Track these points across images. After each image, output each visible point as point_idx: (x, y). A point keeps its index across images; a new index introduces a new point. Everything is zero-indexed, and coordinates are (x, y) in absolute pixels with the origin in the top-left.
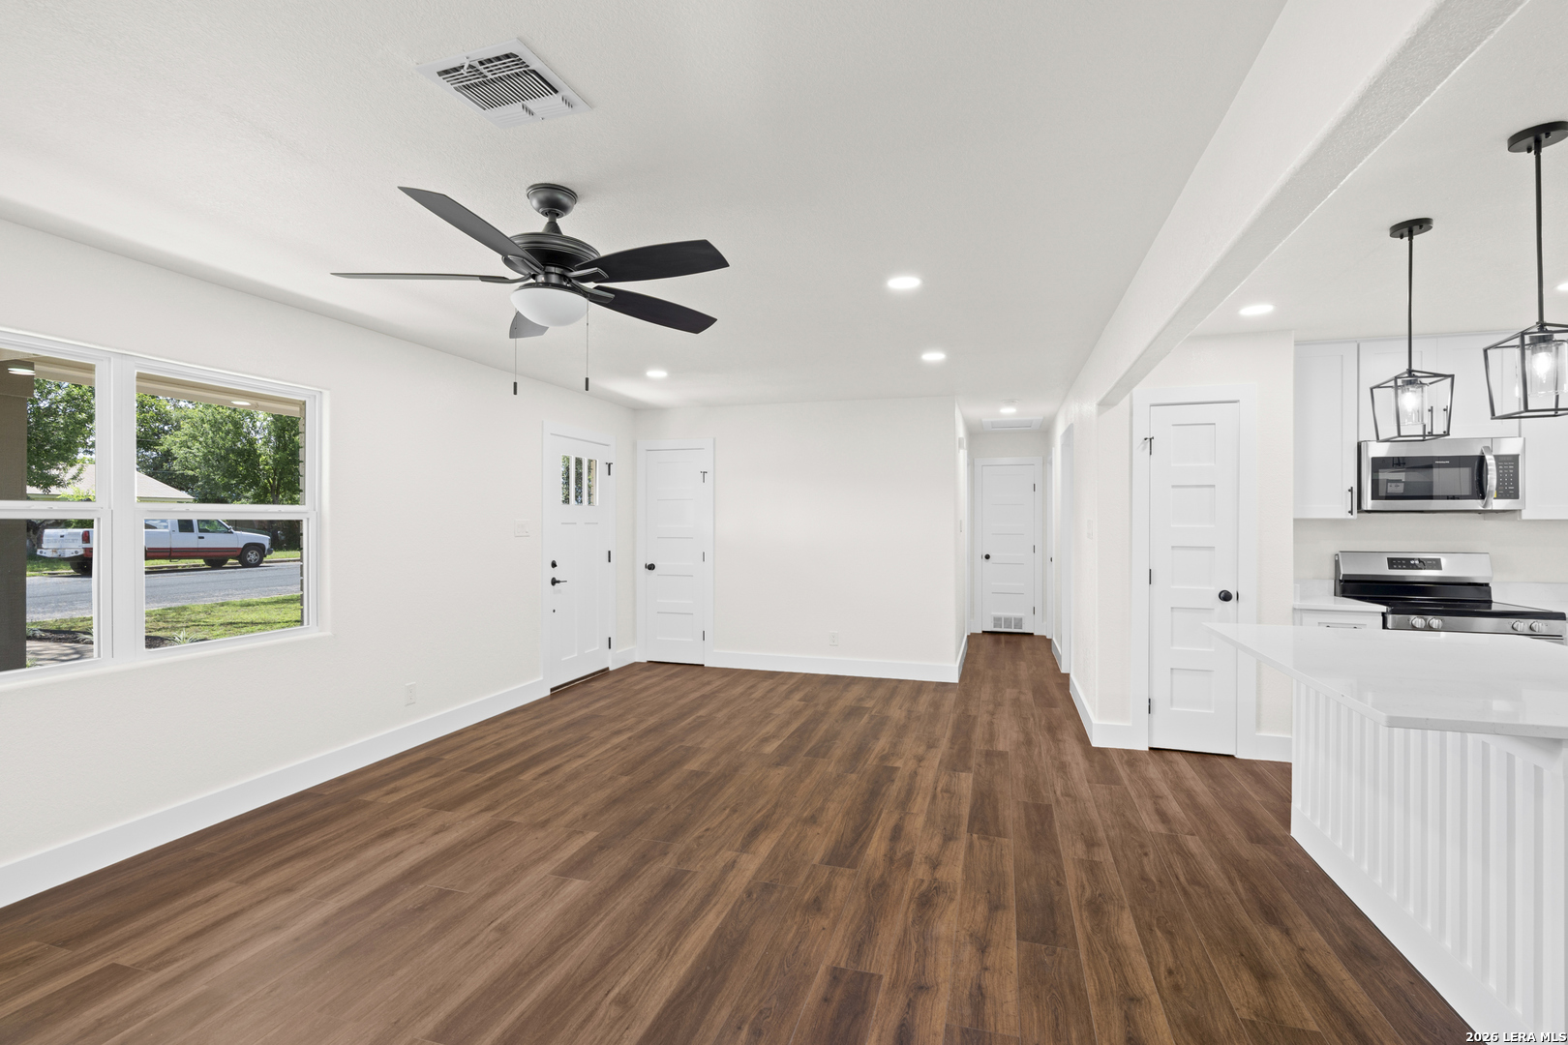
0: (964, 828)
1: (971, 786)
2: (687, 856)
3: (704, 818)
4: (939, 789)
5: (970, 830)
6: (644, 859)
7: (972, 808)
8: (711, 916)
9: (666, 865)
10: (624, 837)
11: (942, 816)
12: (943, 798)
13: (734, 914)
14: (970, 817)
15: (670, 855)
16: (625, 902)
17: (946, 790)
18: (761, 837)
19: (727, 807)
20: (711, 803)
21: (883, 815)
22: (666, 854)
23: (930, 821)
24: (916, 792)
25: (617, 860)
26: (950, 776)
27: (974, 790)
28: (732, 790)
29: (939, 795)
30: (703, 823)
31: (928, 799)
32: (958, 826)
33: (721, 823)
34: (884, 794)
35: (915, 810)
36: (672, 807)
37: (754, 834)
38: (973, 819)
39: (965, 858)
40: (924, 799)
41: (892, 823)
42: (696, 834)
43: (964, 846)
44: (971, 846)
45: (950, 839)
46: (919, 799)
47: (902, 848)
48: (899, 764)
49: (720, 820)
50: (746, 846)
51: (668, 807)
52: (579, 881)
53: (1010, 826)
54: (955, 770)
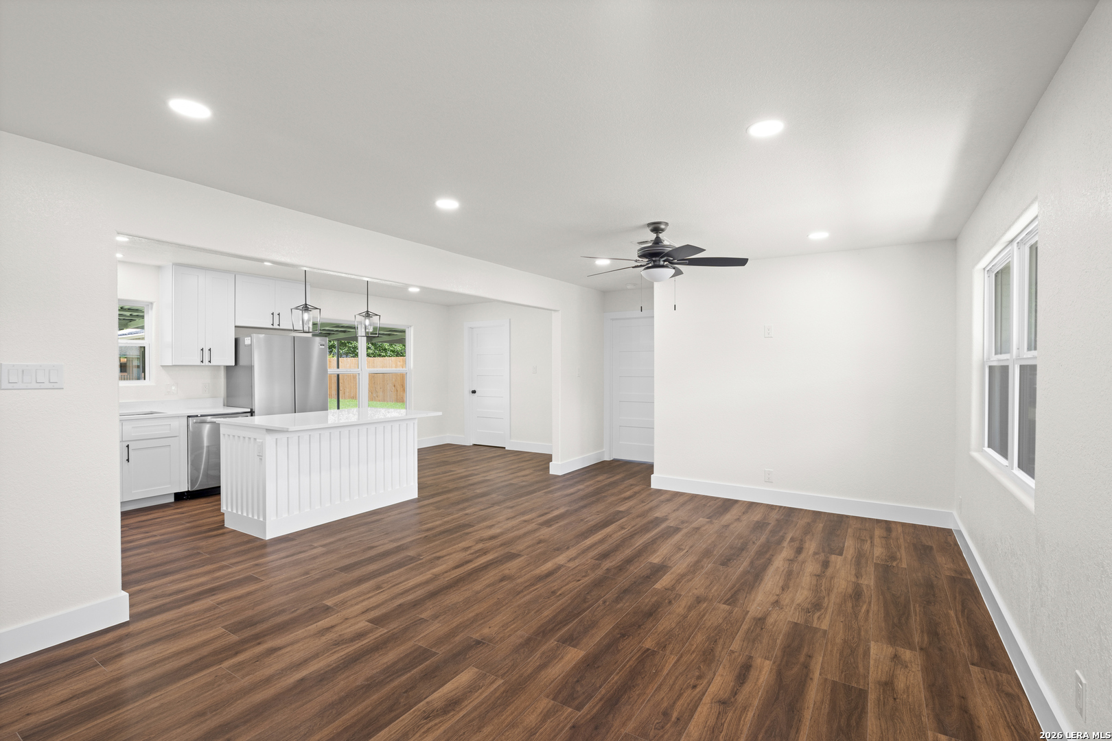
2: (594, 568)
3: (578, 589)
6: (621, 568)
8: (588, 543)
9: (607, 564)
10: (635, 583)
13: (578, 543)
15: (605, 568)
16: (627, 552)
18: (546, 572)
19: (558, 596)
20: (569, 601)
22: (607, 569)
25: (637, 569)
28: (546, 613)
30: (580, 586)
33: (568, 584)
36: (600, 602)
37: (550, 574)
42: (587, 579)
49: (567, 587)
50: (559, 568)
51: (604, 602)
52: (655, 562)
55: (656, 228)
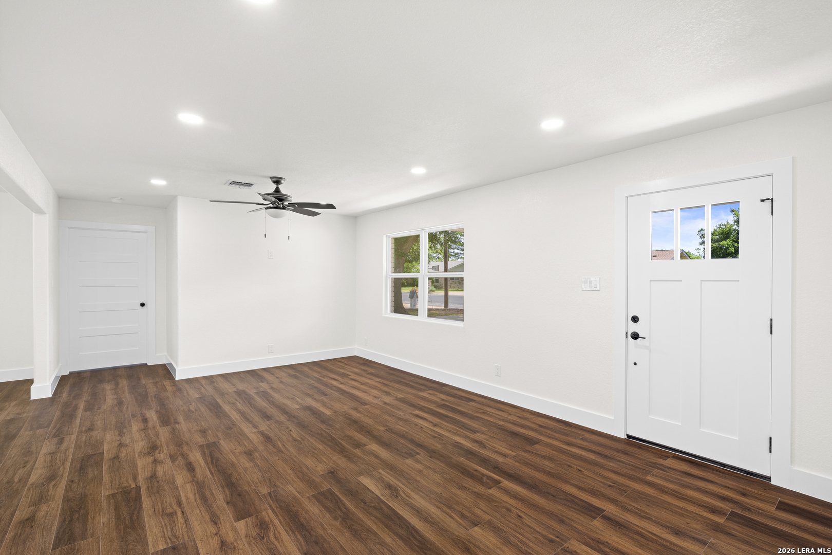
0: (143, 489)
1: (148, 532)
4: (179, 514)
5: (138, 488)
7: (141, 507)
11: (165, 490)
12: (171, 506)
14: (141, 499)
17: (172, 515)
21: (209, 473)
23: (172, 482)
24: (199, 501)
26: (176, 537)
27: (143, 528)
29: (176, 507)
31: (183, 499)
32: (148, 488)
34: (223, 487)
35: (188, 486)
38: (138, 498)
39: (137, 470)
40: (187, 499)
41: (199, 472)
43: (140, 477)
44: (135, 478)
45: (151, 477)
46: (191, 496)
47: (180, 461)
48: (241, 525)
53: (104, 505)
54: (174, 548)
55: (277, 181)
